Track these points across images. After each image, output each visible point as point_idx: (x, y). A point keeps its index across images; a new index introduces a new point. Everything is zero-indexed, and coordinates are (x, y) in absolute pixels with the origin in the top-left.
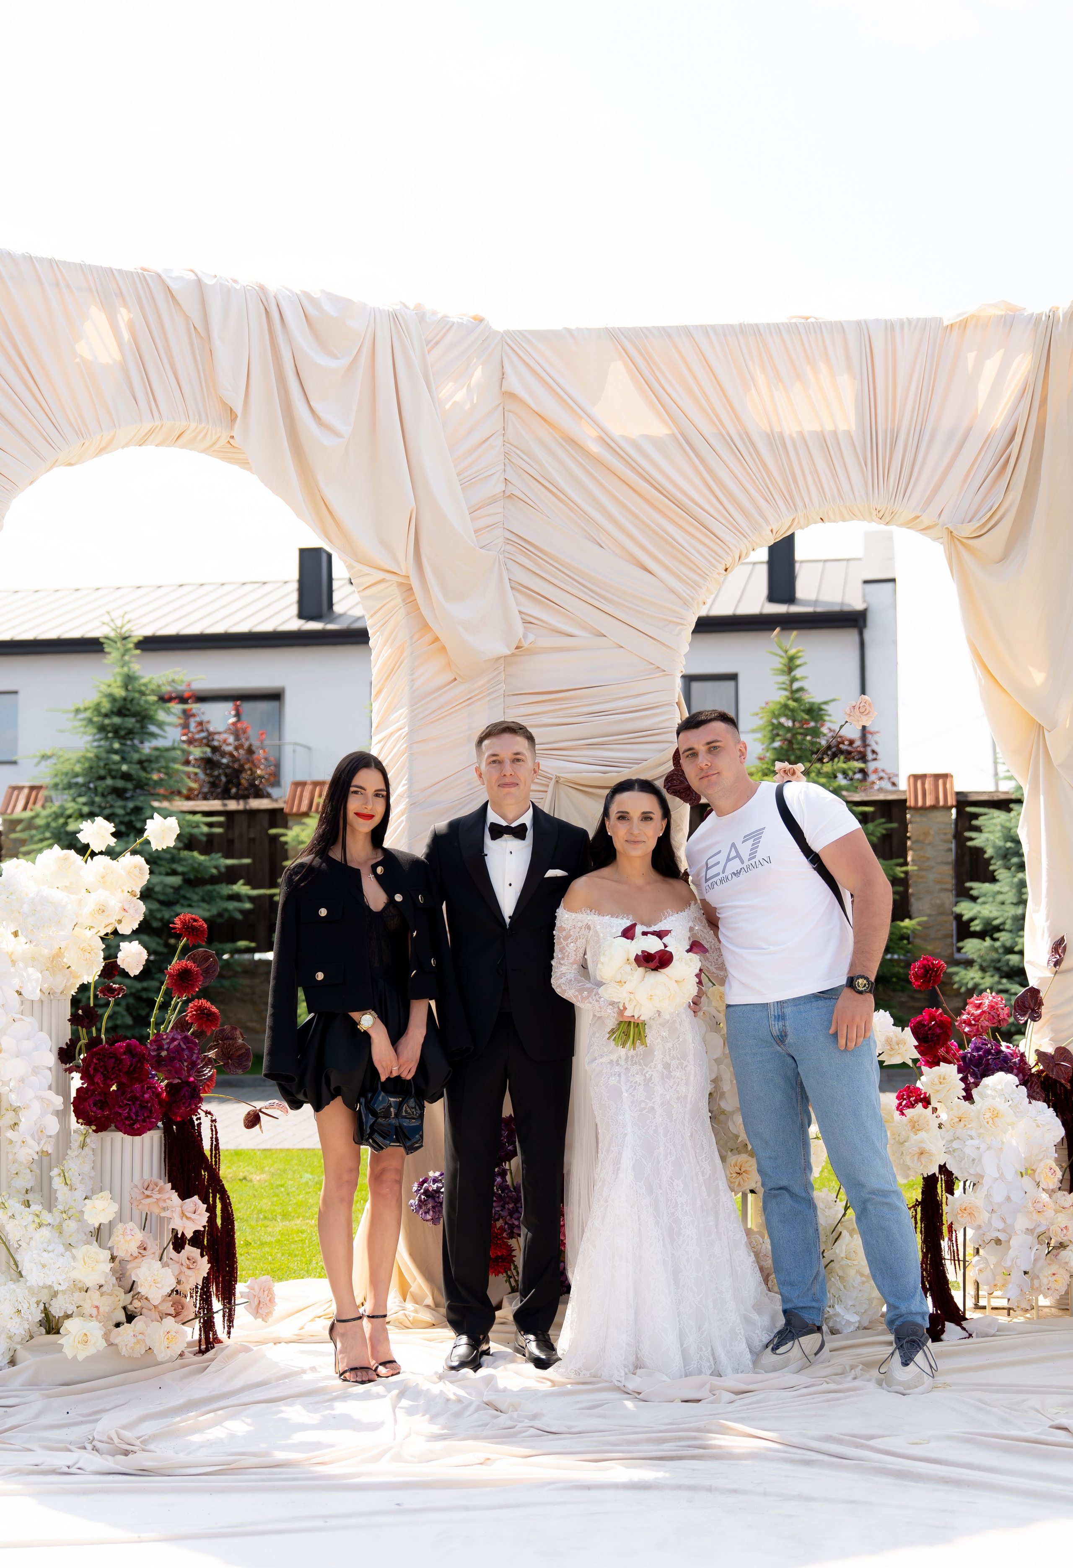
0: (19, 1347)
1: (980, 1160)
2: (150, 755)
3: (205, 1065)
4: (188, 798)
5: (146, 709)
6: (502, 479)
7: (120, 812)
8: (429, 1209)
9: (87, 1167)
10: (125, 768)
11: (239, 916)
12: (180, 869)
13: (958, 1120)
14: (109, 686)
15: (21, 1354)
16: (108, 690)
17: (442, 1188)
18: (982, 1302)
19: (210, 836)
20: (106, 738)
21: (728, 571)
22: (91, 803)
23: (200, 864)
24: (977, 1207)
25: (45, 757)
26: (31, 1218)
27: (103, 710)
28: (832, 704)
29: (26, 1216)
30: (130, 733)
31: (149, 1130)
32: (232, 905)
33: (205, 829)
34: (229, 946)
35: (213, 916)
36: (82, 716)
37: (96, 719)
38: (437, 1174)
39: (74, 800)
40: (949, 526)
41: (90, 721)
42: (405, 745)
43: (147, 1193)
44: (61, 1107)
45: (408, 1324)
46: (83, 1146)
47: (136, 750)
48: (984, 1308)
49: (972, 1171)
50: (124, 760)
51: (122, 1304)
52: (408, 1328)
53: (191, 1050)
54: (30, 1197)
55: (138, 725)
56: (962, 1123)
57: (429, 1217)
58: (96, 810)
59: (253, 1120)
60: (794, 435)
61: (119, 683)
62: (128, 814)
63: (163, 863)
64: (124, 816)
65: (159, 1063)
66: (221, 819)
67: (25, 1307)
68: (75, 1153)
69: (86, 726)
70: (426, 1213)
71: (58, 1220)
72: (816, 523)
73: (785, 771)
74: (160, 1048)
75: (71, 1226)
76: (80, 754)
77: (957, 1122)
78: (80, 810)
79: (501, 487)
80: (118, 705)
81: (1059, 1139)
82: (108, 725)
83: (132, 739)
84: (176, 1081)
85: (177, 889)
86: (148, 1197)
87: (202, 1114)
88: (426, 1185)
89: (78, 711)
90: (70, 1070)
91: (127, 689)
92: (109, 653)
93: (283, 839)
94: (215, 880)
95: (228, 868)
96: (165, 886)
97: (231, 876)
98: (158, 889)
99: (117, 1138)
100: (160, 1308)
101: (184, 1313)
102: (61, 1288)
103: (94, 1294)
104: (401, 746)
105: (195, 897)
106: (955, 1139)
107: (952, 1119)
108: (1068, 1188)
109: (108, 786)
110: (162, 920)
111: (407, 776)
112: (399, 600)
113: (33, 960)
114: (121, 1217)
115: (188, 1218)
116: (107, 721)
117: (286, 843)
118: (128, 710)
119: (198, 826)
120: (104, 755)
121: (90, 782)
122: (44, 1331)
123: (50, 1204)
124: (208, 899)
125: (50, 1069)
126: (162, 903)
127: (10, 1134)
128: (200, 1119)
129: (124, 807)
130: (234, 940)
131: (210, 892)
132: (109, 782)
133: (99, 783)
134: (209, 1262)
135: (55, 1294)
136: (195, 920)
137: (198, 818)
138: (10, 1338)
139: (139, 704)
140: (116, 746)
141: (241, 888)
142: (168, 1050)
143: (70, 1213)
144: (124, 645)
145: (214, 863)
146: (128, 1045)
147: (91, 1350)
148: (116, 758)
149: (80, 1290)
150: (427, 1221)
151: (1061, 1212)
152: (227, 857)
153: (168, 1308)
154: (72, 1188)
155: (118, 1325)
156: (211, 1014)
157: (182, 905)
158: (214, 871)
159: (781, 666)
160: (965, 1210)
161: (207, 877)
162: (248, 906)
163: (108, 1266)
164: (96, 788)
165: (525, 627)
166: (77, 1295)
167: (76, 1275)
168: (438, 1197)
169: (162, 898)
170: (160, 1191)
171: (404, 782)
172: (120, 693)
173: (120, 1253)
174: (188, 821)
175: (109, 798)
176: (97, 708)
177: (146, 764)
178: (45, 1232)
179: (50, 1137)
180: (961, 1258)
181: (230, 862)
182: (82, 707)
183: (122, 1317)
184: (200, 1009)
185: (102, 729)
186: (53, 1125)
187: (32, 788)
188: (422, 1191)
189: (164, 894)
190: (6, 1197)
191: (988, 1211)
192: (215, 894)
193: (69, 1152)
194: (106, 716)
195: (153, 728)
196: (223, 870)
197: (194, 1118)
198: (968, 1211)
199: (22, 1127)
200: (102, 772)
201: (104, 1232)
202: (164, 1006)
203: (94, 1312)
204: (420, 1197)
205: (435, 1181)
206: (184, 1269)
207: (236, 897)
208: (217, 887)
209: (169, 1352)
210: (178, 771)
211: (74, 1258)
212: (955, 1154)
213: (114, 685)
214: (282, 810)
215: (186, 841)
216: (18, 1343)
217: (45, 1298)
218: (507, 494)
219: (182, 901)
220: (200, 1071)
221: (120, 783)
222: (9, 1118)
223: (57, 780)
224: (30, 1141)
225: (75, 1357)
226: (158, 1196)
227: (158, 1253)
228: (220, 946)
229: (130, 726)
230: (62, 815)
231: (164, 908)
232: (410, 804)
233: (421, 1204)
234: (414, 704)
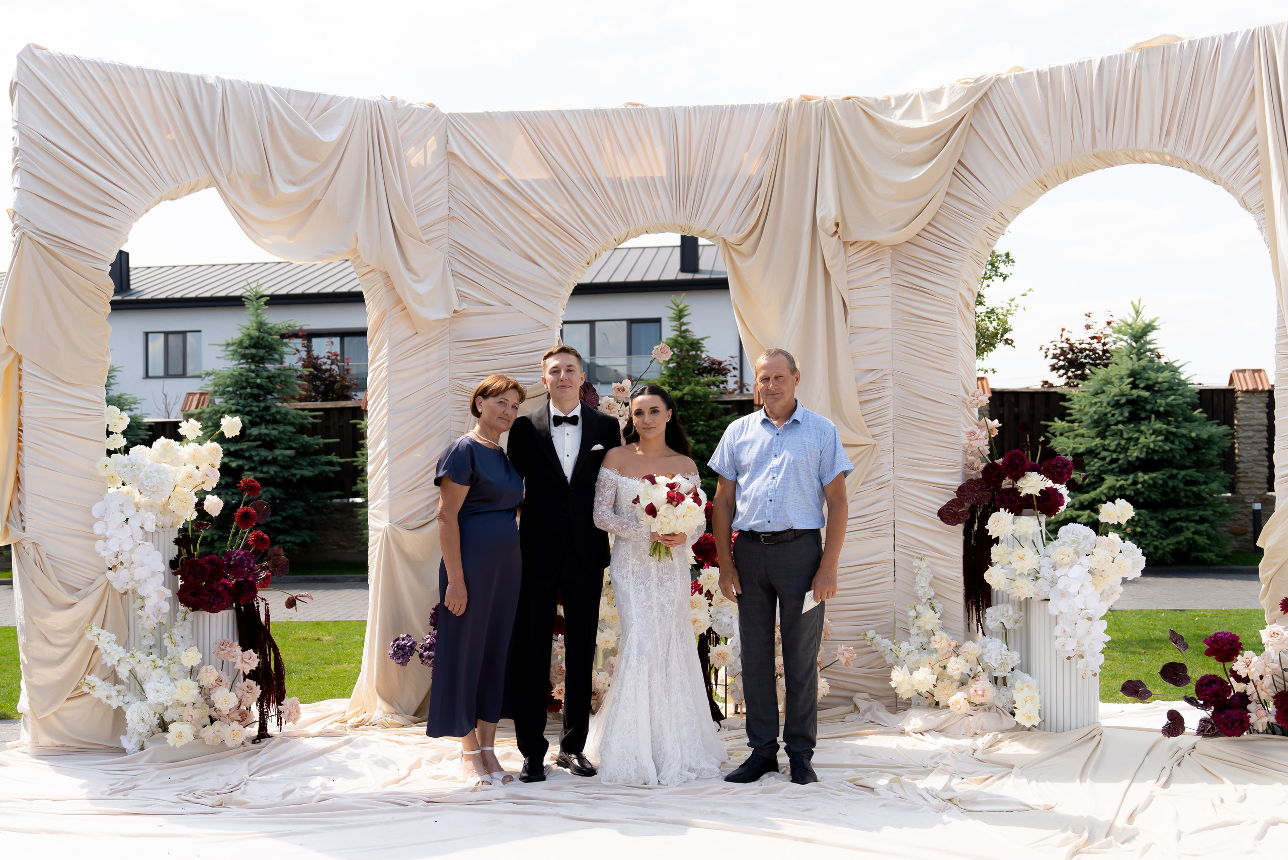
0: (145, 740)
2: (275, 373)
3: (261, 571)
4: (300, 400)
5: (272, 344)
6: (447, 207)
7: (256, 409)
8: (400, 657)
9: (187, 633)
10: (258, 381)
11: (332, 475)
12: (294, 445)
13: (720, 601)
14: (248, 329)
15: (147, 744)
16: (248, 332)
17: (407, 643)
19: (313, 424)
20: (247, 363)
21: (590, 264)
22: (238, 404)
23: (307, 442)
24: (728, 653)
25: (208, 374)
26: (149, 663)
27: (244, 345)
28: (706, 340)
29: (147, 661)
30: (262, 360)
31: (224, 609)
32: (327, 468)
33: (311, 420)
34: (326, 494)
35: (316, 475)
36: (231, 348)
37: (239, 350)
38: (405, 635)
39: (226, 402)
40: (723, 236)
41: (236, 351)
43: (222, 647)
44: (171, 596)
46: (184, 619)
47: (266, 370)
49: (728, 632)
50: (258, 376)
51: (207, 714)
53: (249, 560)
54: (152, 650)
55: (267, 354)
57: (399, 661)
58: (240, 408)
59: (291, 603)
60: (629, 180)
61: (254, 328)
62: (260, 411)
63: (284, 441)
64: (258, 412)
65: (229, 568)
66: (321, 413)
67: (147, 715)
68: (180, 624)
69: (233, 355)
70: (398, 659)
71: (167, 664)
73: (618, 389)
74: (230, 559)
75: (175, 668)
76: (231, 371)
77: (720, 603)
78: (230, 408)
79: (446, 212)
80: (253, 341)
82: (248, 354)
83: (263, 363)
84: (240, 579)
85: (291, 458)
86: (223, 650)
87: (260, 600)
88: (398, 642)
89: (228, 345)
90: (176, 574)
91: (259, 331)
92: (248, 308)
93: (358, 426)
94: (317, 452)
95: (325, 444)
96: (285, 456)
97: (327, 449)
98: (279, 458)
99: (205, 616)
100: (232, 716)
101: (248, 719)
102: (169, 704)
103: (190, 708)
104: (384, 374)
105: (304, 463)
109: (248, 393)
110: (283, 477)
112: (382, 283)
113: (151, 507)
114: (203, 663)
115: (246, 662)
116: (247, 351)
117: (361, 429)
118: (261, 344)
119: (306, 419)
120: (245, 374)
121: (237, 390)
122: (160, 730)
123: (163, 654)
124: (312, 465)
125: (164, 573)
126: (282, 467)
127: (140, 612)
128: (258, 603)
129: (258, 407)
130: (330, 491)
131: (315, 460)
132: (249, 390)
133: (242, 391)
134: (261, 689)
135: (167, 708)
136: (252, 482)
137: (306, 413)
138: (140, 734)
139: (267, 341)
140: (253, 367)
141: (334, 458)
142: (234, 560)
143: (174, 660)
144: (257, 303)
145: (316, 441)
146: (210, 559)
147: (184, 741)
148: (253, 375)
149: (182, 705)
150: (398, 663)
152: (323, 438)
153: (236, 716)
154: (176, 645)
155: (205, 726)
156: (263, 539)
157: (296, 469)
158: (317, 447)
159: (674, 316)
161: (312, 451)
162: (338, 468)
163: (196, 691)
164: (241, 394)
165: (461, 300)
166: (180, 709)
167: (176, 697)
168: (405, 649)
169: (282, 464)
170: (231, 646)
172: (256, 333)
173: (204, 683)
174: (299, 415)
175: (249, 401)
176: (240, 344)
177: (272, 379)
178: (158, 671)
179: (163, 614)
181: (327, 441)
182: (231, 342)
183: (208, 721)
184: (258, 536)
185: (244, 356)
186: (166, 607)
187: (201, 394)
188: (396, 645)
189: (284, 461)
190: (135, 651)
192: (317, 462)
193: (176, 623)
194: (246, 348)
195: (276, 356)
196: (322, 446)
197: (255, 603)
199: (146, 608)
200: (244, 384)
201: (195, 671)
202: (236, 534)
203: (190, 718)
204: (394, 649)
205: (403, 639)
206: (245, 693)
207: (330, 463)
208: (318, 457)
209: (234, 742)
210: (292, 382)
211: (176, 686)
213: (251, 328)
214: (359, 408)
215: (299, 428)
216: (145, 738)
217: (160, 711)
218: (450, 216)
219: (296, 466)
220: (258, 574)
221: (256, 391)
222: (139, 603)
223: (216, 388)
224: (152, 617)
225: (175, 746)
226: (229, 649)
227: (229, 684)
228: (321, 494)
229: (261, 354)
230: (219, 411)
231: (284, 470)
232: (390, 410)
233: (395, 654)
234: (391, 348)
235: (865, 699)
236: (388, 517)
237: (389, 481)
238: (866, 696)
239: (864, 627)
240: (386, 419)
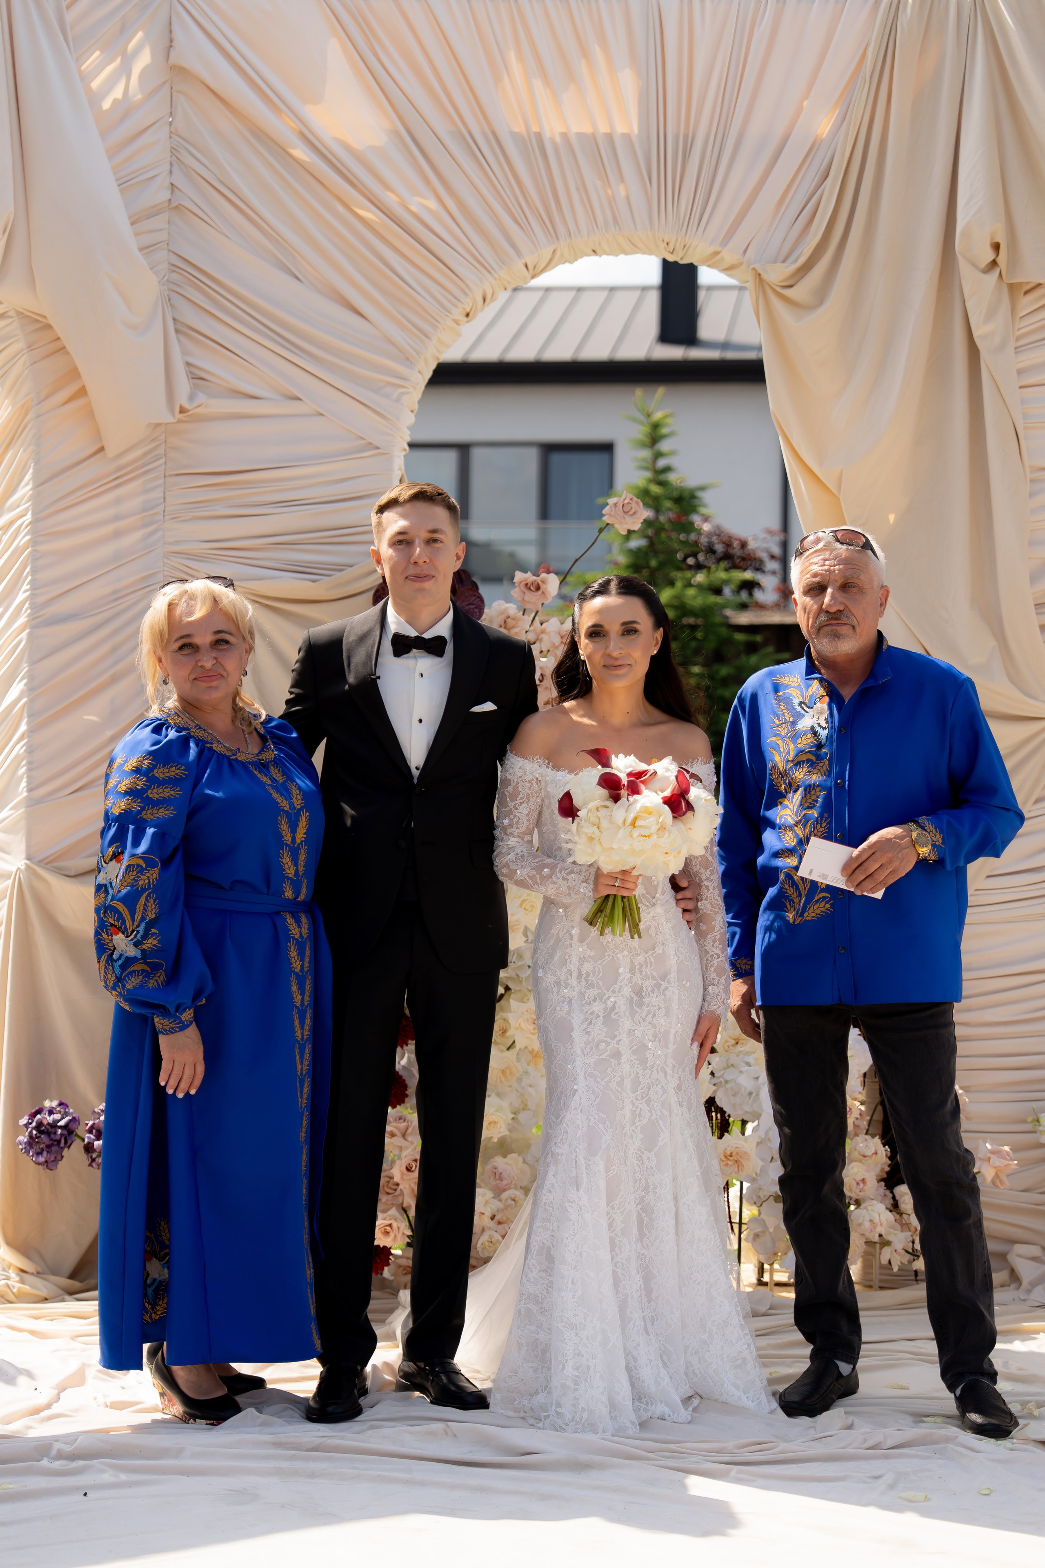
1: (757, 1095)
6: (167, 184)
8: (42, 1150)
13: (734, 1042)
17: (59, 1121)
18: (766, 1278)
21: (471, 315)
24: (746, 1153)
38: (55, 1104)
40: (757, 266)
42: (28, 537)
45: (12, 1298)
48: (766, 1284)
49: (747, 1108)
52: (11, 1302)
56: (739, 1045)
57: (41, 1159)
70: (39, 1154)
72: (588, 255)
73: (527, 584)
77: (733, 1046)
79: (165, 195)
81: (865, 1069)
88: (39, 1117)
104: (23, 539)
106: (728, 1067)
107: (726, 1041)
108: (880, 1132)
111: (29, 578)
112: (21, 345)
150: (39, 1164)
151: (860, 1161)
159: (641, 436)
160: (731, 1156)
165: (194, 384)
168: (55, 1133)
171: (26, 587)
180: (736, 1219)
188: (34, 1124)
191: (762, 1159)
198: (734, 1158)
204: (31, 1132)
205: (51, 1112)
212: (728, 1086)
218: (174, 204)
232: (32, 617)
233: (32, 1142)
234: (39, 484)
235: (1034, 1259)
236: (23, 847)
237: (29, 770)
238: (1035, 1251)
239: (1034, 1105)
240: (24, 635)
